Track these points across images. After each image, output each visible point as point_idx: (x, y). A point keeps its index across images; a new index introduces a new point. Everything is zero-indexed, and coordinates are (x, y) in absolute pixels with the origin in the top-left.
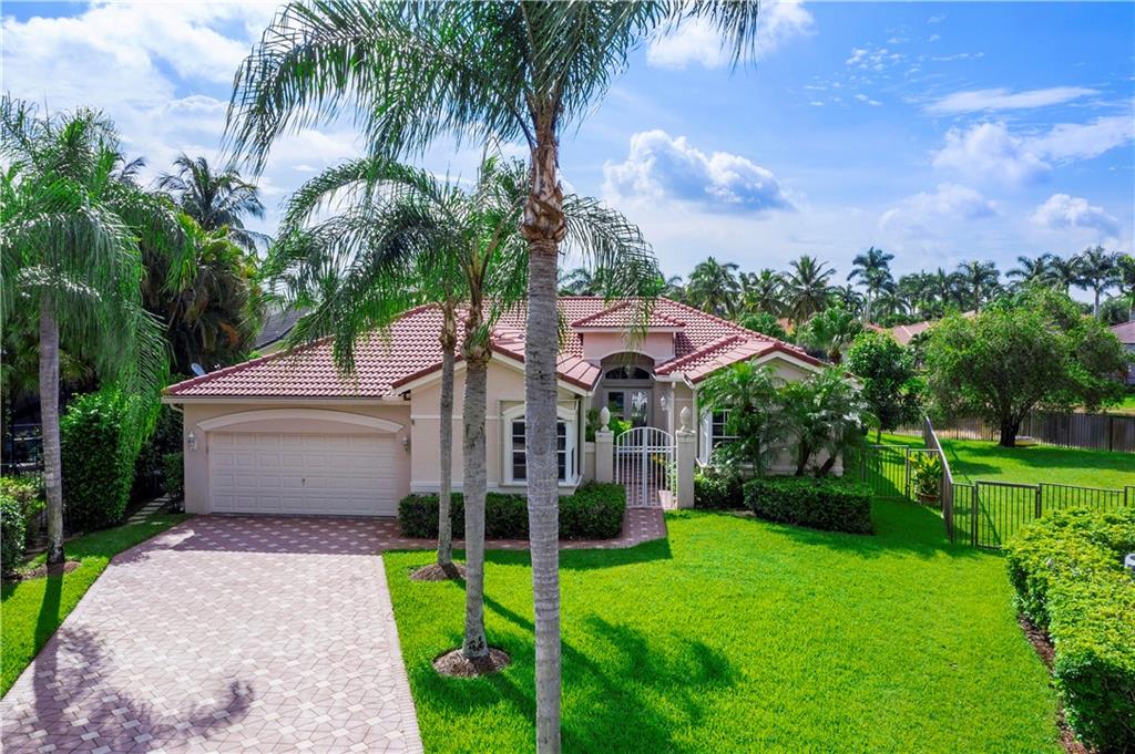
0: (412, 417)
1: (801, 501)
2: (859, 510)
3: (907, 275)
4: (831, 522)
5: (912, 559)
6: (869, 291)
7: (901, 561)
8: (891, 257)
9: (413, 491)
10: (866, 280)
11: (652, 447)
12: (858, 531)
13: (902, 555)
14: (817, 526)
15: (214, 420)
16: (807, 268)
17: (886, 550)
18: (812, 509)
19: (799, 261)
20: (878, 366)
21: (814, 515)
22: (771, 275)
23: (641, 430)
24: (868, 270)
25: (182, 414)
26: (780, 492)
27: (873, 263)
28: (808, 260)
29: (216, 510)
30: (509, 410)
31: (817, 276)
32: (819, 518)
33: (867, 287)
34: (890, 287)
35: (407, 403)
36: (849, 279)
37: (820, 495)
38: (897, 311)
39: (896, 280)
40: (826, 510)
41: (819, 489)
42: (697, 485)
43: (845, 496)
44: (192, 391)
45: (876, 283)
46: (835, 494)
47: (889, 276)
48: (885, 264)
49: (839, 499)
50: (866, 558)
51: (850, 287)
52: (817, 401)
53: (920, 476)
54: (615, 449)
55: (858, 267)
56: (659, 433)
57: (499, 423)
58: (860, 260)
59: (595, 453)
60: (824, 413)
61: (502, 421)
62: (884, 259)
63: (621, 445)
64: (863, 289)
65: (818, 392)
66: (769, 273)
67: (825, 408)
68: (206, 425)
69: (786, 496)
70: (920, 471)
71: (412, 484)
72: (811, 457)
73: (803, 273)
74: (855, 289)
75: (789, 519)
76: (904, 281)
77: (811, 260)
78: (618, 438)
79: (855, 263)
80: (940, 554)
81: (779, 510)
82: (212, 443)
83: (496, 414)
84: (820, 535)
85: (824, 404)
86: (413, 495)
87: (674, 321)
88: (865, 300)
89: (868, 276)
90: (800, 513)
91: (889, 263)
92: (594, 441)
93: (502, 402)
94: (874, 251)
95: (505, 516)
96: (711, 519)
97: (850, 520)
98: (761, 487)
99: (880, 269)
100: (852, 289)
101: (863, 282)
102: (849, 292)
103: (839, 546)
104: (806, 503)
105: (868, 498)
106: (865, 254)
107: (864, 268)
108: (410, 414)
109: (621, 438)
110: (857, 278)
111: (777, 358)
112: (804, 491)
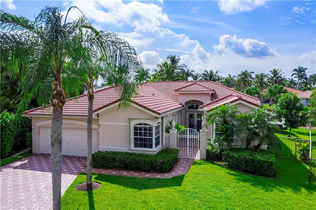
0: (99, 123)
1: (243, 162)
2: (268, 167)
3: (312, 75)
4: (256, 171)
5: (288, 192)
6: (299, 80)
7: (283, 193)
8: (306, 69)
9: (100, 150)
10: (297, 76)
11: (191, 136)
12: (268, 176)
13: (284, 190)
14: (250, 172)
15: (40, 122)
16: (275, 73)
17: (277, 187)
18: (248, 165)
19: (272, 70)
20: (290, 105)
21: (249, 168)
22: (263, 75)
23: (187, 129)
24: (298, 73)
25: (31, 120)
26: (235, 158)
27: (300, 71)
28: (275, 70)
29: (42, 152)
30: (132, 122)
31: (278, 75)
32: (251, 169)
33: (298, 79)
34: (306, 79)
35: (98, 118)
36: (292, 76)
37: (251, 160)
38: (309, 86)
39: (308, 76)
40: (254, 166)
41: (251, 157)
42: (207, 151)
43: (262, 161)
44: (33, 113)
45: (301, 77)
46: (257, 160)
47: (306, 75)
48: (304, 71)
49: (259, 162)
50: (267, 191)
51: (292, 79)
52: (253, 120)
53: (300, 150)
54: (177, 136)
55: (295, 72)
56: (193, 130)
57: (128, 127)
58: (295, 70)
59: (169, 137)
60: (256, 125)
61: (130, 126)
62: (304, 70)
63: (179, 134)
64: (297, 79)
65: (254, 117)
66: (263, 74)
67: (257, 124)
68: (39, 124)
69: (237, 159)
70: (301, 148)
71: (99, 147)
72: (252, 142)
73: (274, 74)
74: (294, 79)
75: (239, 168)
76: (311, 76)
77: (276, 70)
78: (178, 132)
79: (294, 71)
80: (303, 190)
81: (235, 164)
82: (41, 130)
83: (127, 123)
84: (249, 177)
85: (256, 122)
86: (99, 152)
87: (210, 89)
88: (297, 83)
89: (298, 75)
90: (243, 166)
91: (306, 71)
92: (169, 133)
93: (129, 119)
94: (300, 67)
95: (127, 162)
96: (209, 166)
97: (264, 171)
98: (228, 154)
99: (303, 73)
100: (293, 79)
101: (296, 77)
102: (292, 80)
103: (256, 184)
104: (246, 163)
105: (272, 162)
106: (297, 68)
107: (297, 72)
108: (99, 122)
109: (179, 132)
110: (295, 76)
111: (240, 103)
112: (245, 158)
